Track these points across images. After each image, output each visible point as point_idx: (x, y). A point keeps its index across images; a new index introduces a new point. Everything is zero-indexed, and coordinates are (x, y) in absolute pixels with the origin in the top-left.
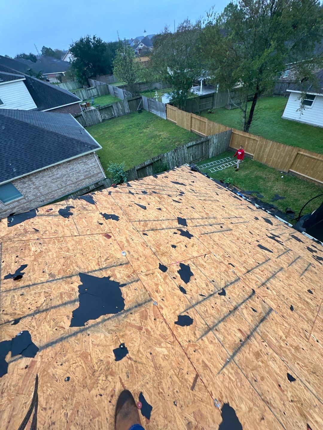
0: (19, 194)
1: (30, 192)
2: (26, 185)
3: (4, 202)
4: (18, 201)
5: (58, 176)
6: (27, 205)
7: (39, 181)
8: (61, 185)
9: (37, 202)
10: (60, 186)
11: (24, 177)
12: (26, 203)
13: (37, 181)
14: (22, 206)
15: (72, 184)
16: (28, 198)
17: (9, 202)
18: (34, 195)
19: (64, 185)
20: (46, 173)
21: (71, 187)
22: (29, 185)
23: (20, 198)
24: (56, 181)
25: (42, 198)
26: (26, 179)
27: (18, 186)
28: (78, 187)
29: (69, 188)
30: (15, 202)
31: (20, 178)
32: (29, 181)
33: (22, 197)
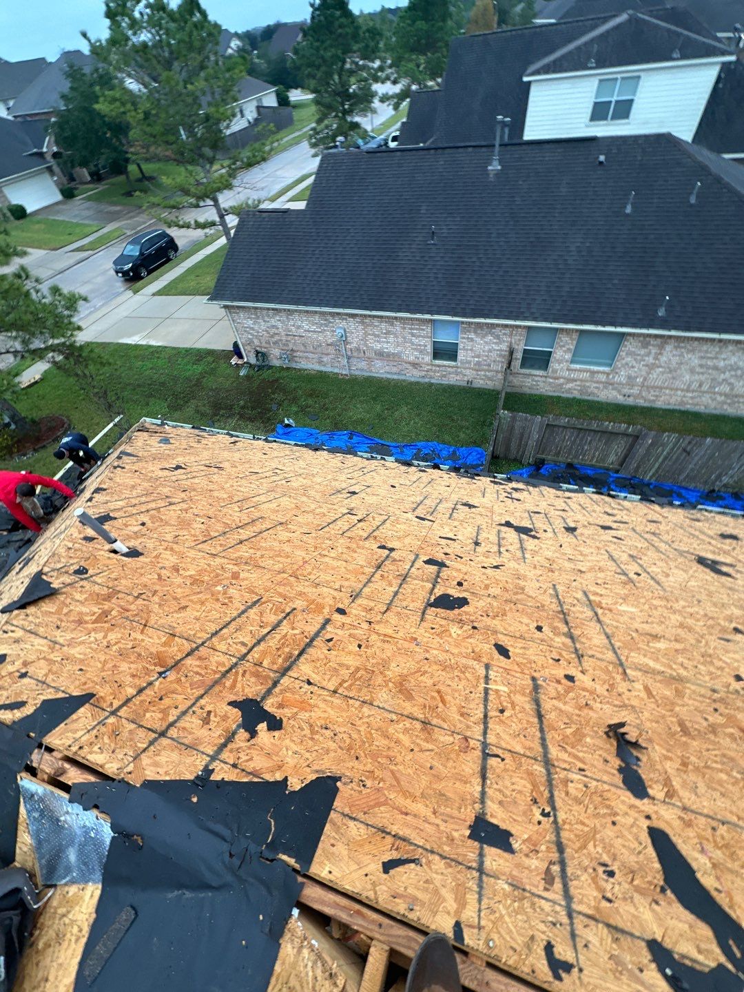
0: (611, 359)
1: (633, 367)
2: (643, 352)
3: (572, 362)
4: (593, 373)
5: (722, 364)
6: (596, 388)
7: (673, 356)
8: (700, 386)
9: (619, 392)
10: (695, 386)
11: (656, 336)
12: (601, 382)
13: (670, 355)
14: (588, 384)
15: (721, 394)
16: (614, 377)
17: (578, 366)
18: (629, 377)
19: (705, 387)
20: (705, 348)
21: (713, 400)
22: (648, 354)
23: (601, 369)
24: (702, 373)
25: (635, 391)
26: (659, 341)
27: (629, 346)
28: (725, 407)
29: (706, 399)
30: (586, 371)
31: (650, 336)
32: (658, 346)
33: (607, 369)
